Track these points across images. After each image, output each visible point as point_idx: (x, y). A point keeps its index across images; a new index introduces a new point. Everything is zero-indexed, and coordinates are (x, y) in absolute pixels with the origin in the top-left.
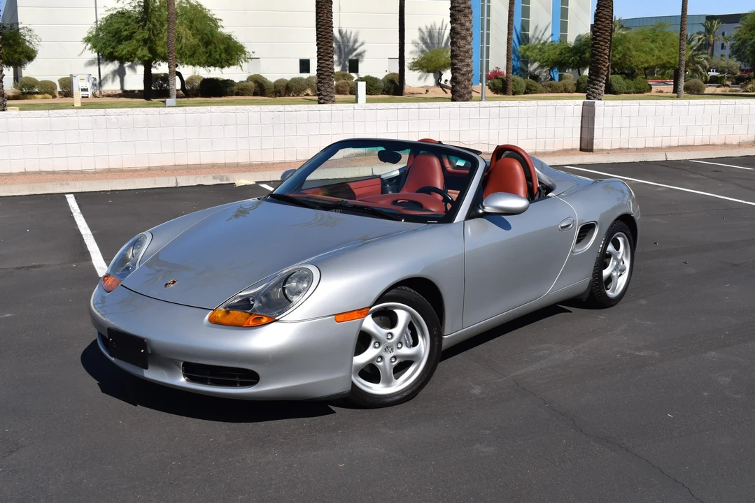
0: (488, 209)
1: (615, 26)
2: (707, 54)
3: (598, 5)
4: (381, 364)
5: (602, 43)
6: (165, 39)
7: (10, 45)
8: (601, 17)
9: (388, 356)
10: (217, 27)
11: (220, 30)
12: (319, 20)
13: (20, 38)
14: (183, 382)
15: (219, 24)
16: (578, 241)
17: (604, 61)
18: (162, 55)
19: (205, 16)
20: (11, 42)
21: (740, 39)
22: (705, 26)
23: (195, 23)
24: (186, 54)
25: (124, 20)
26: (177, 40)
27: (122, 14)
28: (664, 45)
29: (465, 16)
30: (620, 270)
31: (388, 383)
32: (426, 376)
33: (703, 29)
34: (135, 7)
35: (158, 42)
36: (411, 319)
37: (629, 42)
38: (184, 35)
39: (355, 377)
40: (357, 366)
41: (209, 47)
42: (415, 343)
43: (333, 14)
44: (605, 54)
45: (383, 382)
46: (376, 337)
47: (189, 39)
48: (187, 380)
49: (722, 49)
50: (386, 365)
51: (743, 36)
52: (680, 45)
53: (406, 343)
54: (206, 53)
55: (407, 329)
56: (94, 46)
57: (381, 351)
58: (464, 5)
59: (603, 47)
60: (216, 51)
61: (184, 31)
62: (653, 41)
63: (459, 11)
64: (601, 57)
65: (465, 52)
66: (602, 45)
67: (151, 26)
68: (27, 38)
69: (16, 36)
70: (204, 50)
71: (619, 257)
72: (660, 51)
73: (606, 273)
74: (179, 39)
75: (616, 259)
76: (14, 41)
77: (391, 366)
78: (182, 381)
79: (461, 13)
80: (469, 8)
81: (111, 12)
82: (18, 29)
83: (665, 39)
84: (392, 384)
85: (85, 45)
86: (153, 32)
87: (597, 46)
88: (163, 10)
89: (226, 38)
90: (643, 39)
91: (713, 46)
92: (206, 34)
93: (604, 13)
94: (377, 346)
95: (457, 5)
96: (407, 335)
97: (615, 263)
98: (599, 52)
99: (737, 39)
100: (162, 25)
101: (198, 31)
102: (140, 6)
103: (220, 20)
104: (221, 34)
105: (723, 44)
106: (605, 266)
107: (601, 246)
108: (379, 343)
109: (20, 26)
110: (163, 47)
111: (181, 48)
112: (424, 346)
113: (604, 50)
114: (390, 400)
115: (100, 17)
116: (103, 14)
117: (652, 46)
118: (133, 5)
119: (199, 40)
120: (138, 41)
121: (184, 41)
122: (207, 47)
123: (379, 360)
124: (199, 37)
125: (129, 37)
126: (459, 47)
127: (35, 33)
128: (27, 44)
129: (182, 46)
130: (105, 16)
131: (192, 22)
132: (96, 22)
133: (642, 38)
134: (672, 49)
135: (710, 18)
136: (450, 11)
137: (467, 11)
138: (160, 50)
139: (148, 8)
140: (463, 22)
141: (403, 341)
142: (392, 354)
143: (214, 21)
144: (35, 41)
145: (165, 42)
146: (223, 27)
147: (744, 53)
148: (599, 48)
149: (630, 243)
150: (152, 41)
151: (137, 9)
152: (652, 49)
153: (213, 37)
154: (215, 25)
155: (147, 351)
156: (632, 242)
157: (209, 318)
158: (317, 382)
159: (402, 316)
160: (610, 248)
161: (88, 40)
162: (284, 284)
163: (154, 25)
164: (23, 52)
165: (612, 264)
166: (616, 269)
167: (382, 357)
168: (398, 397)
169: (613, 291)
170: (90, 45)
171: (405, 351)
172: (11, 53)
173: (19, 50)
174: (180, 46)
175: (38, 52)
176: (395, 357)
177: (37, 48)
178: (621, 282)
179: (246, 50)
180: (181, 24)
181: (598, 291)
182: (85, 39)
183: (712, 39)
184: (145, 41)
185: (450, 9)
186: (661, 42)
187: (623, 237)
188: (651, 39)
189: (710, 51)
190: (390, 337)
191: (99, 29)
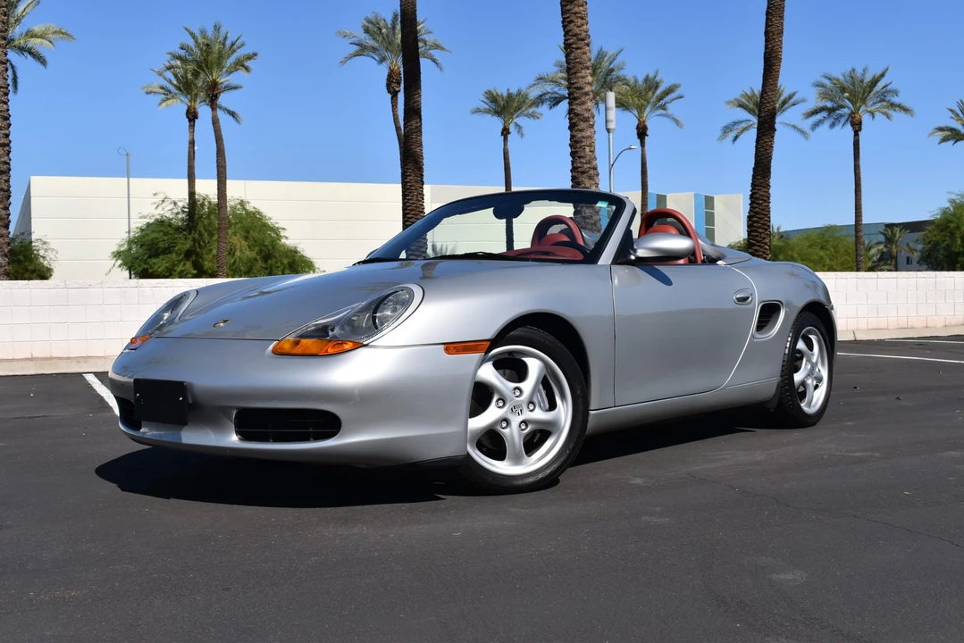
0: (641, 253)
1: (774, 237)
2: (890, 265)
3: (752, 184)
4: (507, 431)
5: (760, 230)
6: (214, 252)
7: (19, 262)
8: (757, 199)
9: (516, 420)
10: (279, 237)
11: (283, 241)
12: (408, 204)
13: (32, 253)
14: (234, 443)
15: (282, 234)
16: (760, 327)
17: (764, 253)
18: (210, 272)
19: (265, 225)
20: (21, 257)
21: (929, 243)
22: (885, 235)
23: (251, 232)
24: (241, 271)
25: (162, 228)
26: (229, 253)
27: (161, 224)
28: (837, 252)
29: (590, 178)
30: (815, 378)
31: (517, 460)
32: (568, 452)
33: (882, 238)
34: (178, 213)
35: (205, 256)
36: (545, 372)
37: (793, 249)
38: (238, 246)
39: (472, 446)
40: (475, 433)
41: (270, 262)
42: (552, 406)
43: (425, 197)
44: (766, 244)
45: (510, 459)
46: (499, 392)
47: (244, 251)
48: (240, 439)
49: (908, 263)
50: (513, 435)
51: (934, 238)
52: (857, 250)
53: (540, 406)
54: (266, 269)
55: (541, 387)
56: (124, 264)
57: (506, 412)
58: (588, 166)
59: (763, 235)
60: (278, 267)
61: (237, 241)
62: (822, 248)
63: (583, 173)
64: (761, 247)
65: (592, 224)
66: (761, 233)
67: (197, 236)
68: (42, 253)
69: (29, 250)
70: (264, 265)
71: (814, 360)
72: (831, 260)
73: (798, 377)
74: (231, 252)
75: (809, 360)
76: (25, 256)
77: (520, 434)
78: (233, 440)
79: (585, 175)
80: (595, 168)
81: (148, 220)
82: (31, 242)
83: (837, 246)
84: (524, 461)
85: (113, 261)
86: (199, 244)
87: (755, 234)
88: (213, 217)
89: (291, 251)
90: (810, 246)
91: (896, 258)
92: (265, 246)
93: (761, 193)
94: (501, 405)
95: (579, 165)
96: (541, 395)
97: (809, 366)
98: (758, 241)
99: (927, 241)
100: (211, 235)
101: (255, 241)
102: (184, 212)
103: (284, 229)
104: (283, 245)
105: (908, 258)
106: (797, 369)
107: (789, 339)
108: (504, 401)
109: (34, 237)
110: (212, 261)
111: (234, 264)
112: (564, 413)
113: (764, 238)
114: (520, 482)
115: (133, 226)
116: (138, 223)
117: (822, 253)
118: (176, 211)
119: (257, 253)
120: (178, 255)
121: (238, 254)
122: (266, 262)
123: (504, 425)
124: (257, 249)
125: (167, 251)
126: (584, 218)
127: (51, 246)
128: (41, 260)
129: (235, 261)
130: (139, 225)
131: (248, 232)
132: (129, 232)
133: (808, 244)
134: (847, 257)
135: (890, 226)
136: (570, 174)
137: (592, 172)
138: (207, 265)
139: (194, 214)
140: (588, 185)
141: (535, 400)
142: (521, 418)
143: (276, 230)
144: (50, 255)
145: (214, 256)
146: (287, 238)
147: (936, 258)
148: (757, 236)
149: (826, 344)
150: (197, 254)
151: (180, 216)
152: (822, 258)
153: (273, 248)
154: (277, 235)
155: (188, 400)
156: (829, 345)
157: (274, 348)
158: (420, 437)
159: (534, 366)
160: (801, 345)
161: (118, 255)
162: (375, 312)
163: (200, 234)
164: (35, 271)
165: (805, 367)
166: (810, 374)
167: (506, 420)
168: (531, 480)
169: (809, 405)
170: (120, 262)
171: (539, 414)
172: (21, 271)
173: (31, 267)
174: (232, 261)
175: (55, 270)
176: (525, 422)
177: (54, 266)
178: (818, 397)
179: (316, 266)
180: (235, 234)
181: (789, 400)
182: (113, 253)
183: (895, 250)
184: (188, 254)
185: (571, 171)
186: (832, 249)
187: (816, 335)
188: (820, 246)
189: (893, 263)
190: (518, 394)
191: (130, 242)
